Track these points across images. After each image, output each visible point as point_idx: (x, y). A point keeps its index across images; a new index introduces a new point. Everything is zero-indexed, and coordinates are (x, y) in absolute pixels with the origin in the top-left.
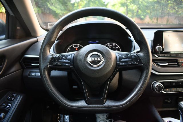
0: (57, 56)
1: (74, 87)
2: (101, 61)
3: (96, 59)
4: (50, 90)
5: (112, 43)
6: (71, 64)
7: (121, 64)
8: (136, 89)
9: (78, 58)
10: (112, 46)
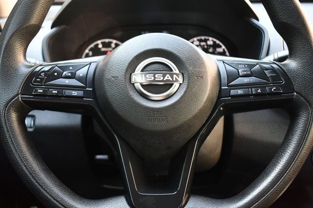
0: (46, 69)
1: (99, 157)
2: (175, 84)
3: (159, 77)
4: (24, 168)
5: (207, 38)
6: (86, 92)
7: (233, 92)
8: (275, 165)
9: (108, 75)
10: (207, 45)
